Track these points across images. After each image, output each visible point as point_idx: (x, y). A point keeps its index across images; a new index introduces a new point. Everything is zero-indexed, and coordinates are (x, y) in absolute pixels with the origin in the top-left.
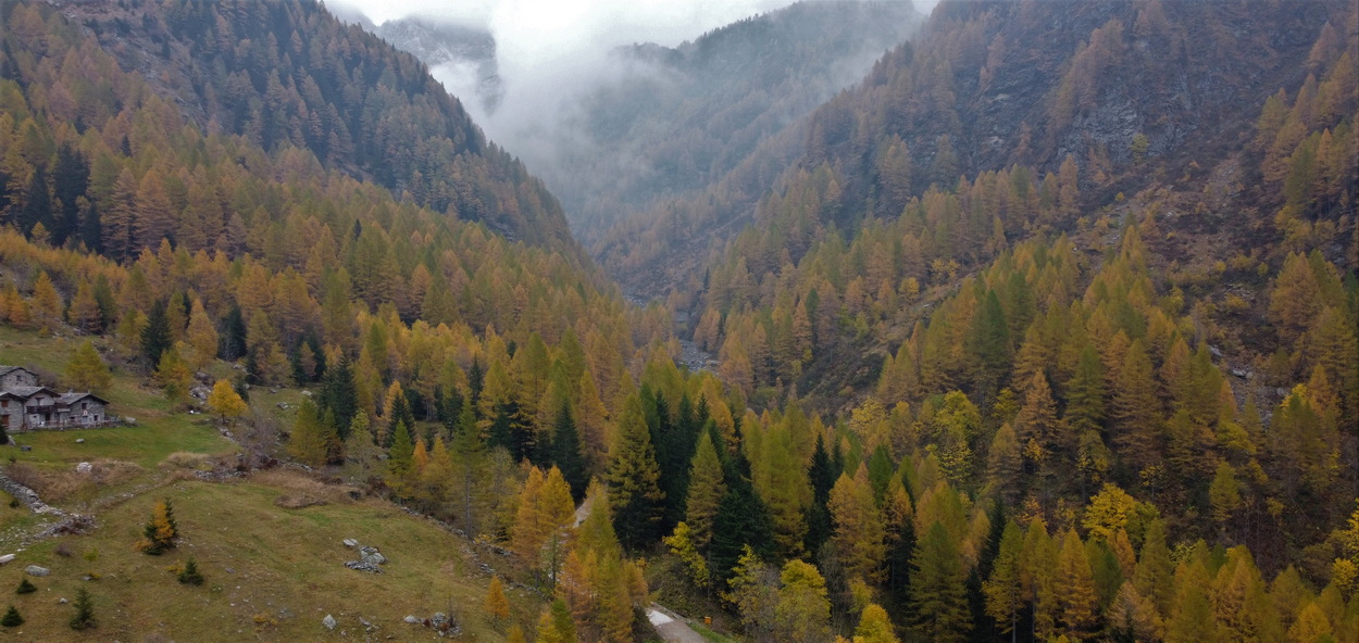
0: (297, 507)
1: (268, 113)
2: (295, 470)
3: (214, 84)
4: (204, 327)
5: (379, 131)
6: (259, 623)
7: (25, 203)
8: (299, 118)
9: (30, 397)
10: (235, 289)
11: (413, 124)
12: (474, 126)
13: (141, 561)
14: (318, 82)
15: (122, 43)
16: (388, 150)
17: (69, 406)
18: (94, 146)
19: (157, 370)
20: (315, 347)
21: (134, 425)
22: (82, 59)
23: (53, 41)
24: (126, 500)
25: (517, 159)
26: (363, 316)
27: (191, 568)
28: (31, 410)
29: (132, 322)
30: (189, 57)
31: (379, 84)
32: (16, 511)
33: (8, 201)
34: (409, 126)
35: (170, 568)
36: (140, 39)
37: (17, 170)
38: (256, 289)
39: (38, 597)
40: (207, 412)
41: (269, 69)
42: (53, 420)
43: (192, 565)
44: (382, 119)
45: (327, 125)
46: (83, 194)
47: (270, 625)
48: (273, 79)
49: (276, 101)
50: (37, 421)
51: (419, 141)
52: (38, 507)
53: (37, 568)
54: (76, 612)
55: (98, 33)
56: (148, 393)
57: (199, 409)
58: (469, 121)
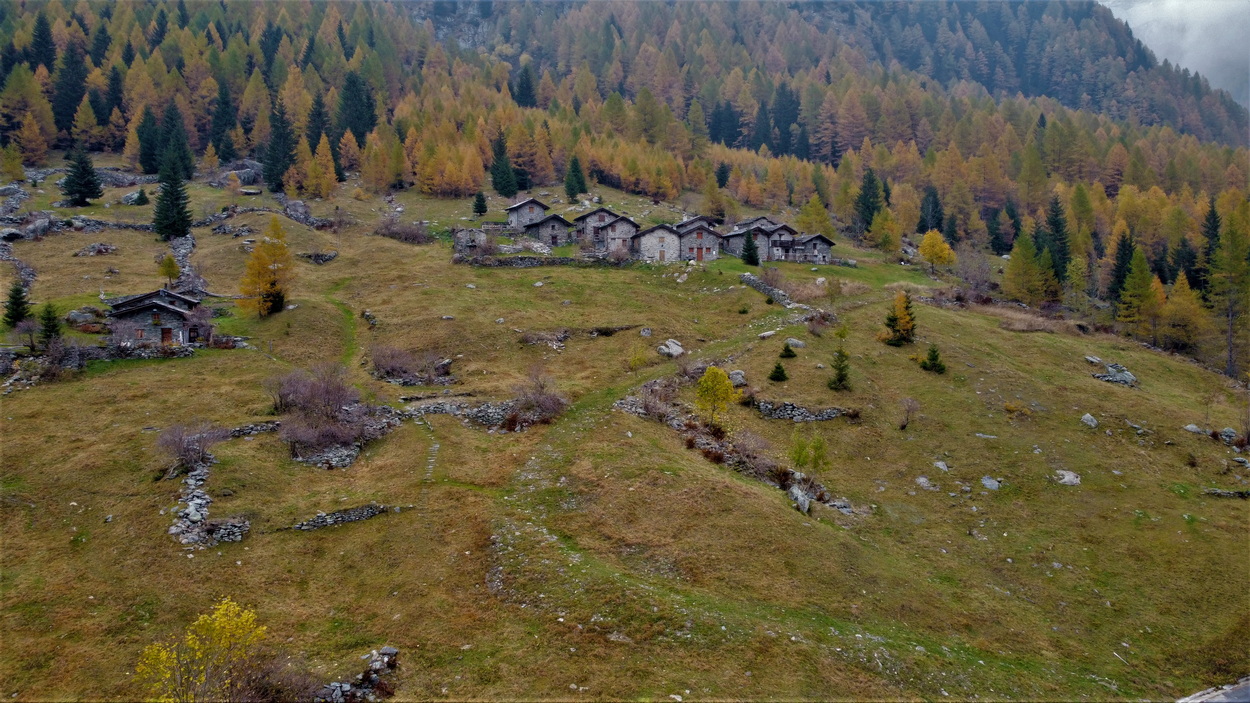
0: (1023, 331)
1: (938, 59)
2: (1011, 308)
3: (891, 40)
4: (904, 199)
5: (1045, 61)
6: (1010, 411)
7: (753, 133)
8: (967, 59)
9: (773, 232)
10: (929, 175)
11: (1080, 48)
12: (1146, 47)
13: (879, 350)
14: (984, 23)
15: (817, 18)
16: (1054, 79)
17: (804, 244)
18: (802, 83)
19: (869, 231)
20: (1012, 215)
21: (855, 266)
22: (789, 29)
23: (767, 19)
24: (861, 306)
25: (1197, 74)
26: (1060, 188)
27: (934, 356)
28: (775, 244)
29: (846, 193)
30: (870, 21)
31: (1044, 16)
32: (771, 306)
33: (740, 133)
34: (1077, 51)
35: (912, 356)
36: (831, 12)
37: (747, 107)
38: (952, 167)
39: (798, 361)
40: (916, 264)
41: (939, 20)
42: (791, 253)
43: (934, 352)
44: (1048, 49)
45: (993, 62)
46: (795, 121)
47: (1022, 414)
48: (943, 29)
49: (945, 47)
50: (778, 252)
51: (1088, 64)
52: (789, 304)
53: (795, 341)
54: (832, 373)
55: (800, 12)
56: (863, 251)
57: (908, 261)
58: (1139, 42)
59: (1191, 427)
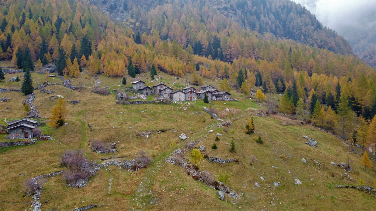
0: (285, 125)
1: (261, 26)
2: (282, 115)
3: (247, 20)
4: (251, 77)
5: (291, 27)
6: (282, 158)
7: (206, 51)
8: (269, 26)
9: (213, 92)
10: (258, 68)
11: (301, 23)
12: (320, 22)
13: (245, 136)
14: (274, 15)
15: (225, 13)
16: (294, 32)
17: (222, 95)
18: (221, 35)
19: (241, 88)
20: (282, 82)
21: (237, 101)
22: (217, 17)
23: (211, 13)
24: (239, 119)
25: (334, 30)
26: (296, 73)
27: (260, 139)
28: (213, 95)
29: (234, 75)
30: (241, 14)
31: (291, 13)
32: (212, 120)
33: (203, 51)
34: (300, 24)
35: (253, 138)
36: (230, 11)
37: (205, 43)
38: (265, 66)
39: (220, 142)
40: (254, 99)
41: (261, 14)
42: (218, 98)
43: (260, 138)
44: (292, 23)
45: (276, 27)
46: (219, 47)
47: (285, 159)
48: (262, 17)
49: (263, 22)
50: (214, 98)
51: (303, 28)
52: (218, 119)
53: (219, 134)
54: (231, 147)
55: (220, 11)
56: (239, 94)
57: (252, 98)
58: (318, 21)
59: (333, 163)
